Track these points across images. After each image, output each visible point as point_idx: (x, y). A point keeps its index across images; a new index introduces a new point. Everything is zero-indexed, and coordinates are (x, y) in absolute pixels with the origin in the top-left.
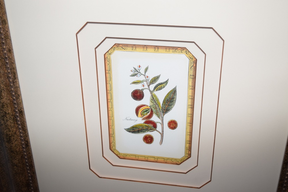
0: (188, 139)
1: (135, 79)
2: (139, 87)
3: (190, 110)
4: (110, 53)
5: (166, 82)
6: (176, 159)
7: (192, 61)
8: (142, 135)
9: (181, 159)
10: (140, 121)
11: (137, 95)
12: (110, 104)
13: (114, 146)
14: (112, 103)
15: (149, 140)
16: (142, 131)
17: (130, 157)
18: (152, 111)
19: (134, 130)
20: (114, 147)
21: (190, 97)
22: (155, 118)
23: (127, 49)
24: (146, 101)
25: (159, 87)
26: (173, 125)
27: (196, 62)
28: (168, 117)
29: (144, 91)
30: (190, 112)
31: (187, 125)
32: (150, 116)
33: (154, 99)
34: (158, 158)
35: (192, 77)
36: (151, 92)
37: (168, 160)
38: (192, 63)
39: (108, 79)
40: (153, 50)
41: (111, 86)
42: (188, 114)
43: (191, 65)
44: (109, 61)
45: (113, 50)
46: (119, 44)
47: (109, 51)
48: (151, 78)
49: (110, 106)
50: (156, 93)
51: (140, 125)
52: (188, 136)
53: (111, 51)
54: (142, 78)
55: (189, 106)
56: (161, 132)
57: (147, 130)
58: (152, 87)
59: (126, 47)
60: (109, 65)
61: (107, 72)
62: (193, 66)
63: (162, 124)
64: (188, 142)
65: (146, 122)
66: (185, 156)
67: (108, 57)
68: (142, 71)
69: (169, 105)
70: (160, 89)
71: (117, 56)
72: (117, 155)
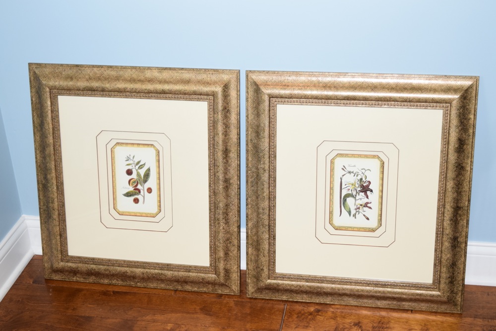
1: (128, 162)
2: (130, 167)
5: (145, 164)
6: (152, 214)
7: (157, 152)
8: (132, 198)
9: (155, 213)
10: (131, 189)
11: (129, 172)
12: (114, 178)
13: (116, 206)
15: (136, 201)
16: (132, 195)
17: (125, 214)
18: (138, 182)
19: (128, 195)
21: (157, 173)
22: (139, 187)
24: (134, 176)
25: (141, 167)
26: (150, 190)
27: (159, 152)
28: (147, 185)
29: (133, 170)
31: (157, 190)
32: (137, 185)
33: (138, 175)
34: (142, 213)
35: (158, 161)
36: (137, 170)
37: (148, 215)
39: (113, 163)
40: (137, 146)
41: (115, 167)
42: (157, 183)
43: (157, 154)
44: (114, 152)
46: (119, 143)
47: (114, 147)
48: (136, 162)
49: (114, 180)
50: (139, 171)
51: (132, 192)
52: (158, 198)
54: (131, 162)
55: (158, 179)
56: (143, 195)
57: (135, 194)
58: (137, 167)
59: (123, 144)
60: (114, 155)
61: (113, 158)
63: (144, 190)
64: (159, 202)
65: (134, 189)
66: (158, 211)
67: (113, 150)
68: (131, 158)
69: (147, 178)
70: (141, 168)
71: (118, 149)
72: (118, 213)
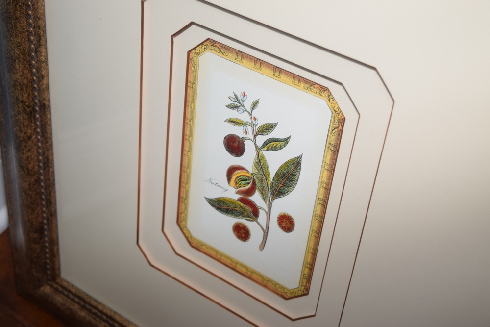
0: (309, 260)
1: (234, 114)
2: (238, 132)
3: (319, 207)
4: (198, 52)
5: (286, 141)
6: (282, 287)
7: (336, 118)
8: (231, 221)
9: (292, 291)
10: (232, 194)
11: (234, 146)
12: (187, 144)
13: (185, 220)
14: (190, 144)
15: (242, 233)
16: (232, 213)
17: (207, 251)
18: (254, 184)
19: (220, 205)
20: (184, 223)
21: (323, 185)
22: (256, 198)
23: (227, 54)
24: (247, 161)
25: (274, 145)
26: (286, 223)
27: (342, 122)
28: (281, 205)
29: (246, 143)
30: (318, 212)
31: (310, 234)
32: (251, 192)
33: (260, 163)
34: (253, 272)
35: (332, 148)
36: (258, 149)
37: (269, 283)
38: (336, 121)
39: (190, 99)
40: (270, 72)
41: (192, 112)
42: (315, 215)
43: (334, 126)
44: (196, 66)
45: (203, 48)
46: (215, 42)
47: (198, 48)
48: (260, 123)
49: (186, 148)
50: (266, 153)
51: (231, 202)
52: (310, 255)
53: (201, 50)
54: (245, 117)
55: (319, 201)
56: (265, 228)
57: (241, 214)
58: (261, 140)
59: (226, 51)
60: (194, 74)
61: (190, 85)
62: (337, 128)
63: (269, 214)
64: (309, 266)
65: (241, 200)
66: (300, 289)
67: (195, 59)
68: (248, 105)
69: (285, 185)
70: (274, 149)
71: (208, 60)
72: (187, 238)
